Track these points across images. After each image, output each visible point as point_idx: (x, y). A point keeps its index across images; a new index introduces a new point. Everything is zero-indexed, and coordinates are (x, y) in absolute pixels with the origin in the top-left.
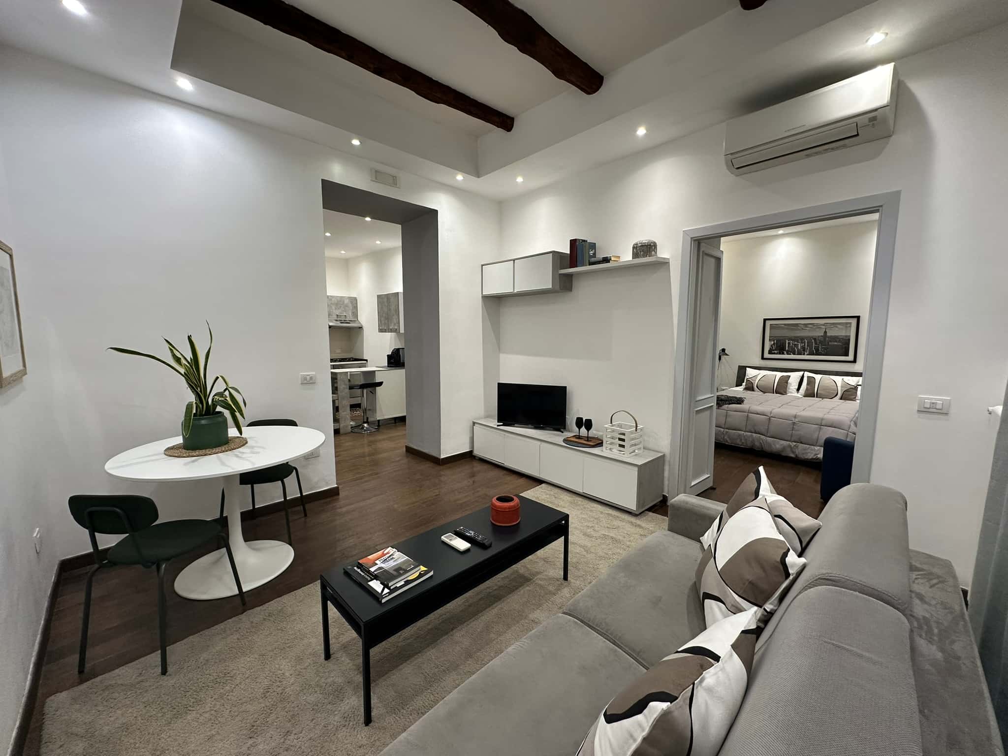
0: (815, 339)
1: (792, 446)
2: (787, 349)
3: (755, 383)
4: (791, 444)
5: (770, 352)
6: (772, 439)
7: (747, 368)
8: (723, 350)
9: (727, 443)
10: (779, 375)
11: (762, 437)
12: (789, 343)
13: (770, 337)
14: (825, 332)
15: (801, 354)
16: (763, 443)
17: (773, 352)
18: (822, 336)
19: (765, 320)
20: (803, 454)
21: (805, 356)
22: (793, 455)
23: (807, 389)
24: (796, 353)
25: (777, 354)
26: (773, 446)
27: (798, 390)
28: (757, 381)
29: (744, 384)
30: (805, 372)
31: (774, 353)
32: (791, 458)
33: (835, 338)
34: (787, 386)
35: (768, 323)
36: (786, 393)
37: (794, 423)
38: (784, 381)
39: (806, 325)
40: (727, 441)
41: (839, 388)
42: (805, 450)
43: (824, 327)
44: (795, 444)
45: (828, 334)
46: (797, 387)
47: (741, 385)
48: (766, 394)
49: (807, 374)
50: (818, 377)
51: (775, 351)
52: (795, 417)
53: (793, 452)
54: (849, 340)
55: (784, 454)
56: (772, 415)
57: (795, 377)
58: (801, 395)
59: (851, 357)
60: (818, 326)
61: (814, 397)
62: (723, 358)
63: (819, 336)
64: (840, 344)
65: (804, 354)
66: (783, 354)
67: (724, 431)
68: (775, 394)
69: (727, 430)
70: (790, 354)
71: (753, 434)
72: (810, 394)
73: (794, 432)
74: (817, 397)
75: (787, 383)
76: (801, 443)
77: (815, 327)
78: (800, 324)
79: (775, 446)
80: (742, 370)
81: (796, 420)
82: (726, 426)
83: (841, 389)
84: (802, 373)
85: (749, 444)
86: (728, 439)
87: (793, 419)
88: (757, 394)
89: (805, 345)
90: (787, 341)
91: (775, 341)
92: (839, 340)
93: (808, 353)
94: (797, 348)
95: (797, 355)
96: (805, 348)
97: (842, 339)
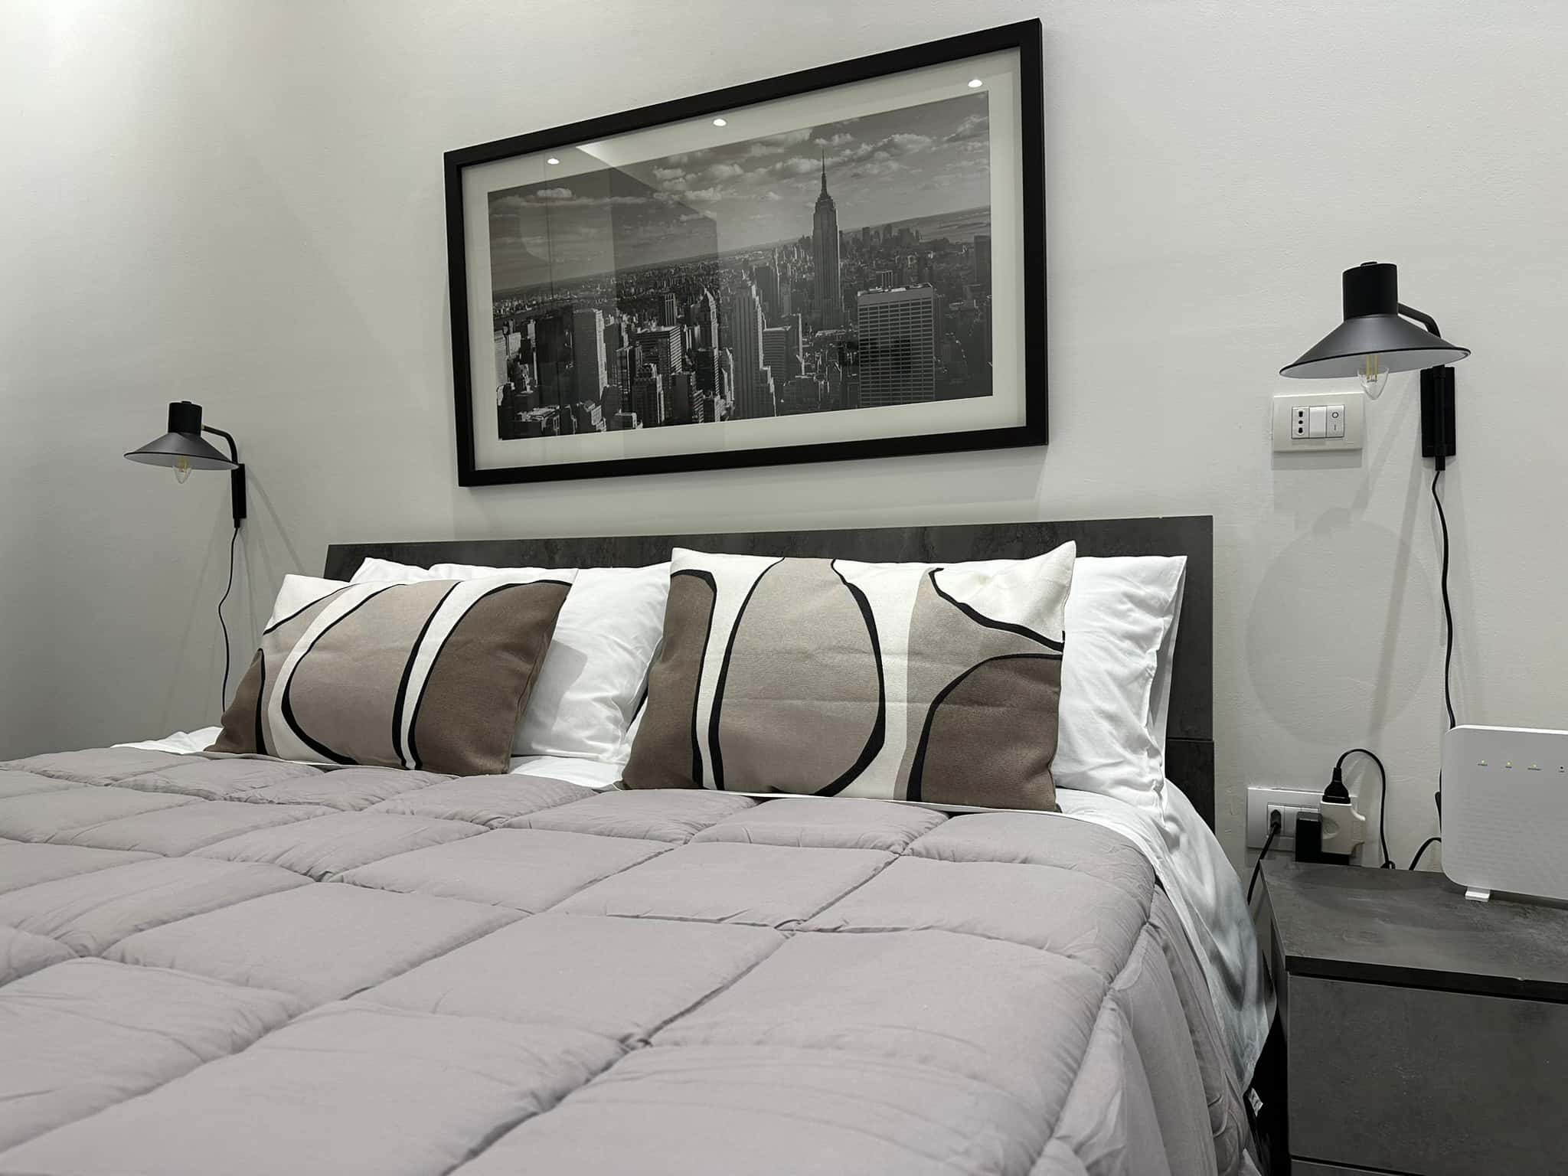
0: (764, 277)
2: (603, 379)
3: (278, 668)
5: (511, 427)
13: (497, 298)
14: (825, 206)
15: (689, 417)
17: (526, 417)
18: (805, 244)
19: (458, 164)
21: (718, 423)
24: (662, 416)
25: (547, 432)
28: (296, 654)
31: (533, 427)
33: (891, 248)
35: (477, 186)
41: (897, 685)
48: (348, 776)
51: (539, 411)
63: (788, 250)
64: (920, 292)
65: (709, 418)
66: (586, 427)
68: (404, 777)
70: (629, 422)
74: (720, 786)
83: (911, 672)
89: (707, 338)
90: (599, 315)
91: (531, 327)
92: (922, 261)
93: (730, 396)
94: (665, 367)
95: (669, 422)
96: (707, 358)
97: (936, 245)
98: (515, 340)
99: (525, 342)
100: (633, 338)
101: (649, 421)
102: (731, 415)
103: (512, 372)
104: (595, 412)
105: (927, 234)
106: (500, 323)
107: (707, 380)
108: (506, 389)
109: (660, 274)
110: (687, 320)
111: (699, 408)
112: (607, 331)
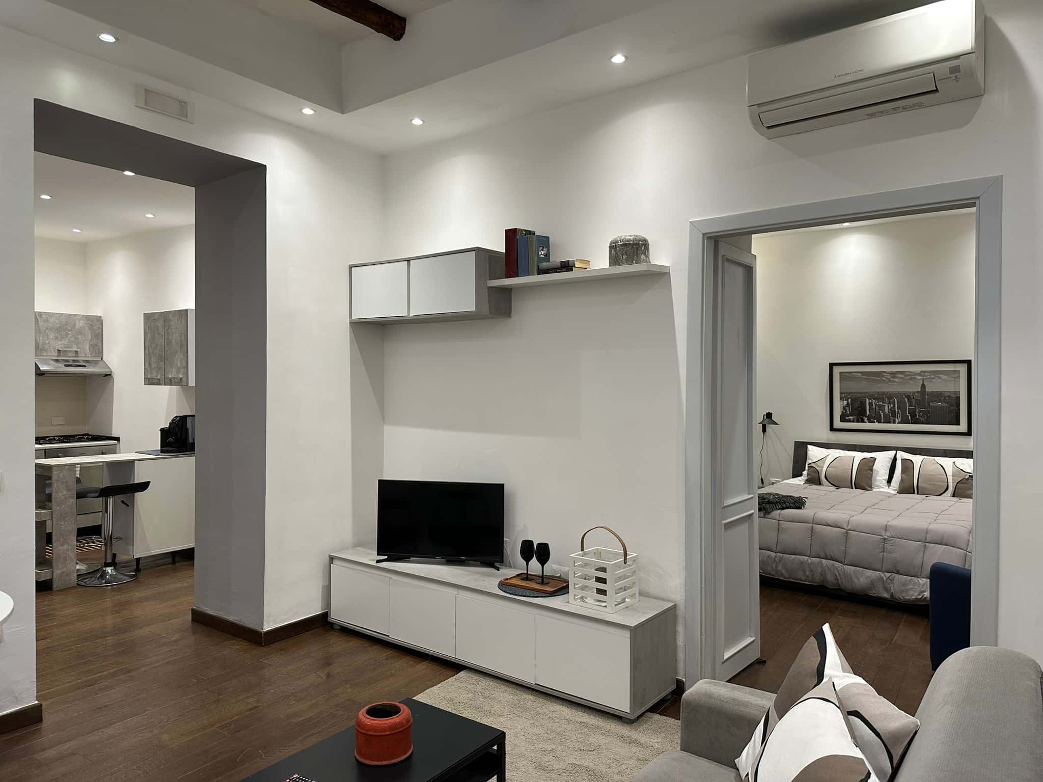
0: (908, 397)
1: (885, 578)
2: (868, 413)
3: (822, 471)
4: (883, 575)
5: (843, 419)
6: (854, 568)
7: (809, 446)
8: (769, 415)
9: (782, 578)
10: (859, 456)
11: (837, 564)
12: (870, 404)
13: (841, 393)
14: (923, 386)
15: (889, 422)
16: (839, 575)
17: (847, 418)
18: (918, 392)
19: (832, 365)
20: (902, 591)
21: (896, 424)
22: (886, 595)
23: (902, 481)
24: (883, 421)
25: (853, 422)
26: (856, 581)
27: (889, 481)
28: (825, 469)
29: (805, 473)
30: (898, 451)
31: (849, 421)
32: (885, 599)
33: (938, 396)
34: (872, 475)
35: (837, 370)
36: (871, 487)
37: (885, 539)
38: (867, 467)
39: (894, 374)
40: (782, 574)
41: (950, 480)
42: (904, 585)
43: (919, 377)
44: (888, 575)
45: (929, 389)
46: (887, 477)
47: (801, 475)
48: (841, 490)
49: (901, 455)
50: (917, 459)
51: (851, 418)
52: (886, 528)
53: (887, 590)
54: (959, 398)
55: (873, 593)
56: (849, 527)
57: (882, 460)
58: (895, 490)
59: (963, 427)
60: (912, 376)
61: (914, 493)
62: (770, 428)
63: (914, 393)
64: (944, 405)
65: (894, 423)
66: (863, 421)
67: (776, 556)
68: (854, 490)
69: (782, 555)
70: (874, 422)
71: (824, 561)
72: (907, 488)
73: (885, 554)
74: (918, 494)
75: (872, 470)
76: (898, 573)
77: (905, 378)
78: (885, 372)
79: (858, 579)
80: (801, 449)
81: (888, 534)
82: (779, 548)
83: (953, 479)
84: (892, 453)
85: (818, 578)
86: (783, 571)
87: (883, 533)
88: (826, 489)
89: (894, 406)
90: (867, 400)
91: (850, 400)
92: (945, 399)
93: (900, 420)
94: (884, 412)
95: (884, 423)
96: (895, 411)
97: (948, 396)
98: (845, 402)
99: (848, 403)
100: (876, 405)
101: (879, 422)
102: (899, 423)
103: (844, 408)
104: (866, 419)
105: (946, 394)
106: (841, 398)
107: (894, 415)
108: (842, 412)
109: (883, 393)
110: (890, 403)
111: (892, 421)
112: (869, 403)
